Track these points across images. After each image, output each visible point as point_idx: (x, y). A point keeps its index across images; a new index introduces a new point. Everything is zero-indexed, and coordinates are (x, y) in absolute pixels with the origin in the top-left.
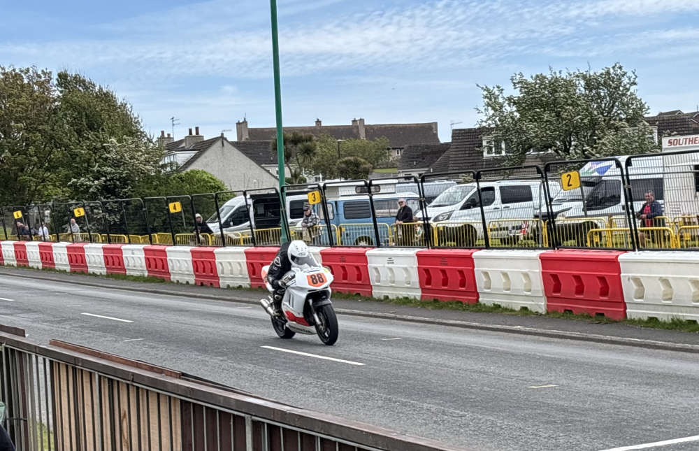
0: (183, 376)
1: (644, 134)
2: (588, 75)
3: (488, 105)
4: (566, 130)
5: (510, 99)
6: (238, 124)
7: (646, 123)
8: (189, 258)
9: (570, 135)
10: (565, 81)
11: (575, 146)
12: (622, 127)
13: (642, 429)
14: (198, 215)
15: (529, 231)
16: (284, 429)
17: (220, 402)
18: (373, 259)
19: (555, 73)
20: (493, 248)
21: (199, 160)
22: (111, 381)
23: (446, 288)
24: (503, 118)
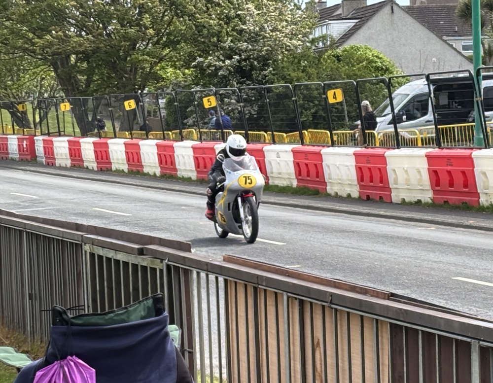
0: (392, 296)
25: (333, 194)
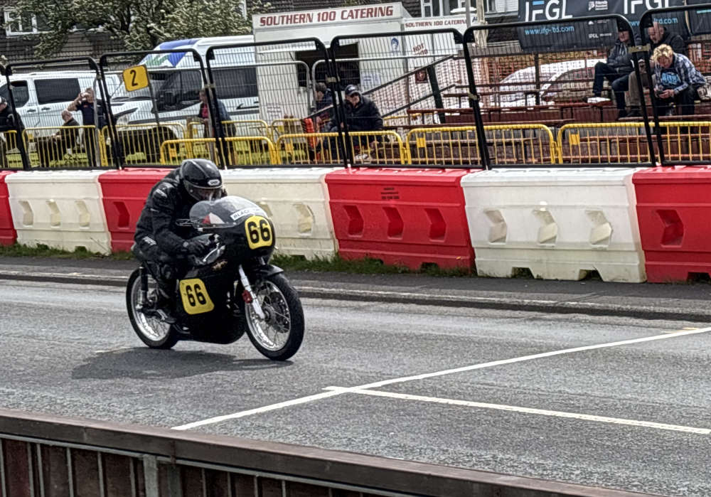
9: (129, 7)
11: (134, 21)
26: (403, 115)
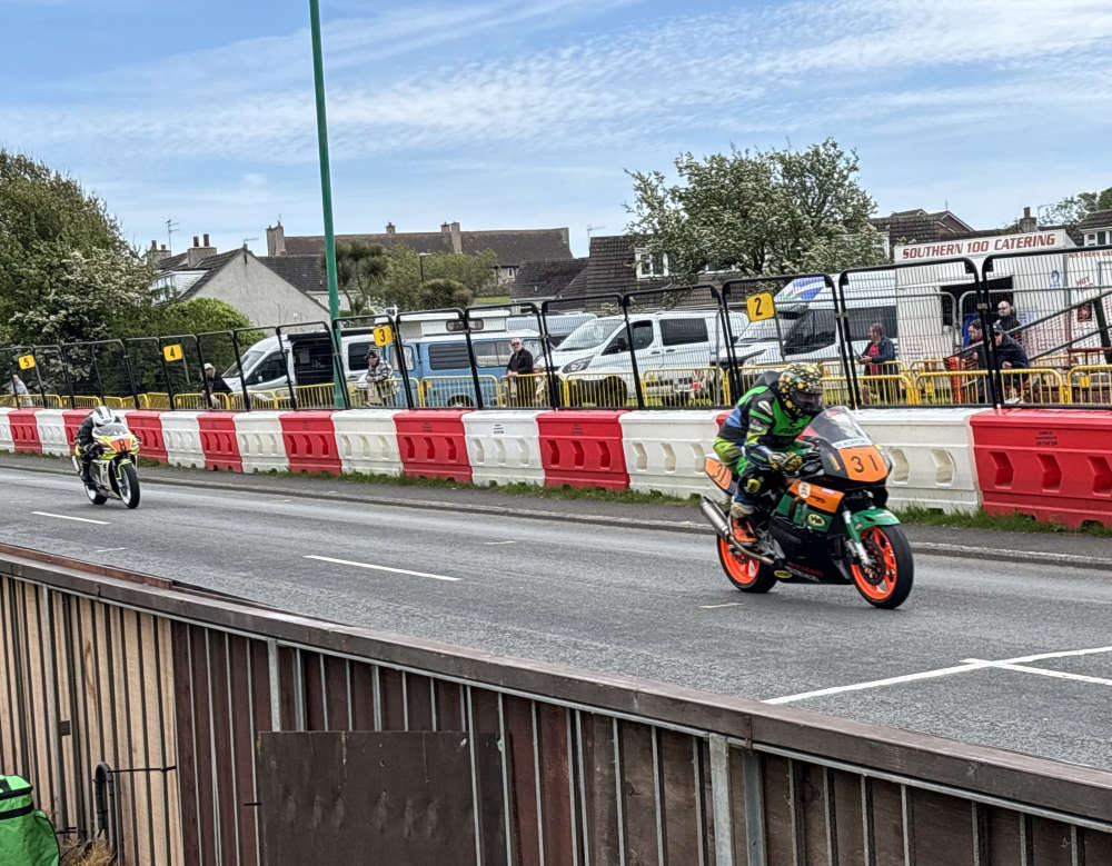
0: (175, 585)
1: (869, 243)
2: (787, 157)
3: (643, 200)
4: (756, 238)
5: (673, 191)
6: (270, 230)
7: (872, 227)
8: (196, 429)
9: (763, 245)
10: (755, 164)
11: (771, 261)
12: (838, 233)
13: (862, 663)
14: (207, 366)
15: (703, 384)
16: (326, 656)
17: (229, 621)
18: (473, 427)
19: (739, 153)
20: (649, 408)
21: (211, 283)
22: (67, 597)
23: (581, 468)
24: (664, 220)
25: (175, 465)
26: (1062, 355)
